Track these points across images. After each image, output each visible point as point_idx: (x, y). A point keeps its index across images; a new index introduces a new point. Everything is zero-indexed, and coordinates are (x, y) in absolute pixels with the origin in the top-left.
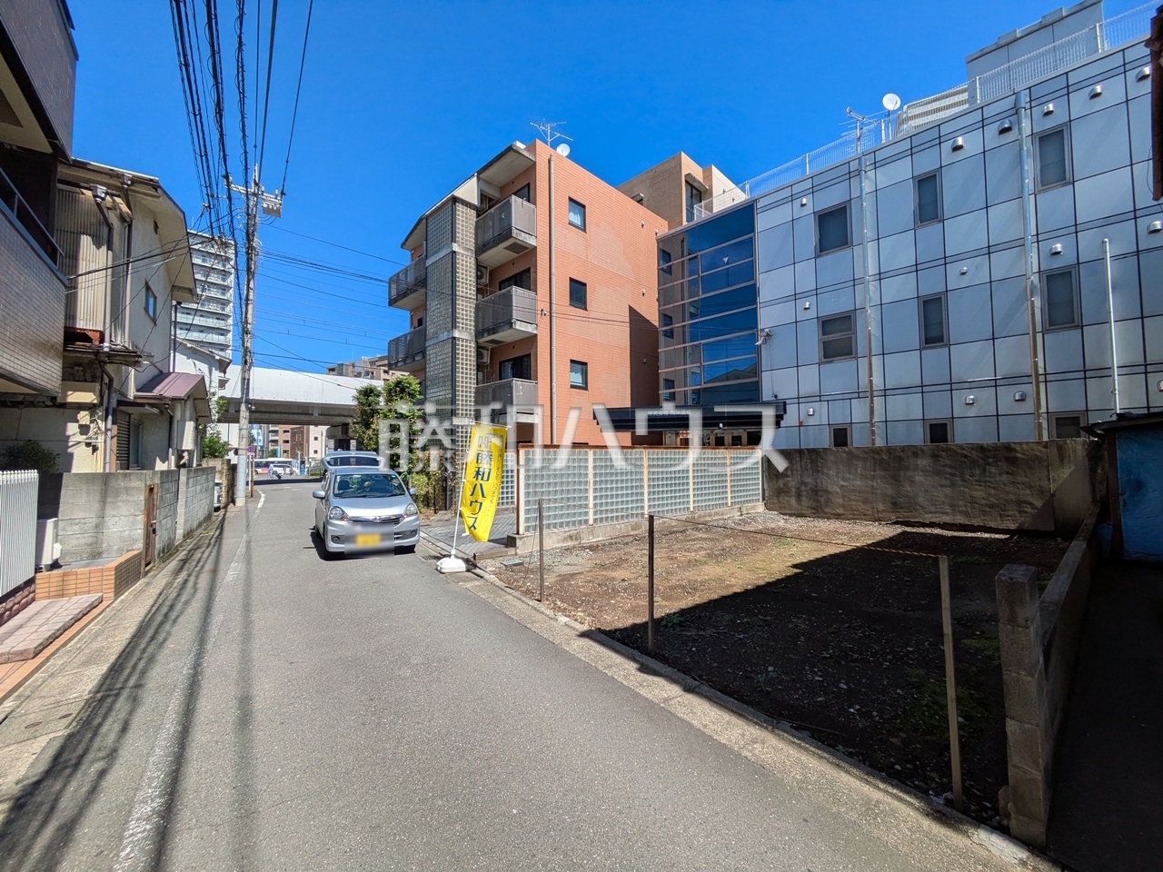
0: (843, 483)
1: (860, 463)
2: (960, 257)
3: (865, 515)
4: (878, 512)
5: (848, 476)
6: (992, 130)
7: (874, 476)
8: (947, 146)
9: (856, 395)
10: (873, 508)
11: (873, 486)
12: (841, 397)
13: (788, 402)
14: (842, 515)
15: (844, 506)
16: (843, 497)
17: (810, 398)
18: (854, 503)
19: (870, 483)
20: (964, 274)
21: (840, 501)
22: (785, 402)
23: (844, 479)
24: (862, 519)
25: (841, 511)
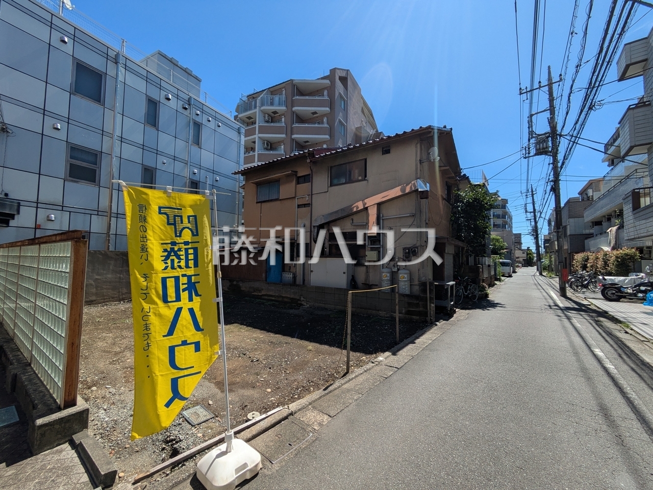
0: (97, 277)
1: (112, 262)
2: (163, 154)
3: (113, 298)
4: (123, 294)
5: (102, 271)
6: (180, 103)
7: (121, 271)
8: (163, 93)
9: (96, 213)
10: (119, 292)
11: (120, 277)
12: (83, 211)
13: (22, 203)
14: (95, 301)
15: (96, 294)
16: (97, 287)
17: (51, 206)
18: (105, 291)
19: (119, 275)
20: (164, 163)
21: (94, 290)
22: (19, 203)
23: (98, 274)
24: (110, 301)
25: (94, 298)
